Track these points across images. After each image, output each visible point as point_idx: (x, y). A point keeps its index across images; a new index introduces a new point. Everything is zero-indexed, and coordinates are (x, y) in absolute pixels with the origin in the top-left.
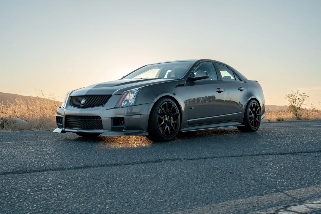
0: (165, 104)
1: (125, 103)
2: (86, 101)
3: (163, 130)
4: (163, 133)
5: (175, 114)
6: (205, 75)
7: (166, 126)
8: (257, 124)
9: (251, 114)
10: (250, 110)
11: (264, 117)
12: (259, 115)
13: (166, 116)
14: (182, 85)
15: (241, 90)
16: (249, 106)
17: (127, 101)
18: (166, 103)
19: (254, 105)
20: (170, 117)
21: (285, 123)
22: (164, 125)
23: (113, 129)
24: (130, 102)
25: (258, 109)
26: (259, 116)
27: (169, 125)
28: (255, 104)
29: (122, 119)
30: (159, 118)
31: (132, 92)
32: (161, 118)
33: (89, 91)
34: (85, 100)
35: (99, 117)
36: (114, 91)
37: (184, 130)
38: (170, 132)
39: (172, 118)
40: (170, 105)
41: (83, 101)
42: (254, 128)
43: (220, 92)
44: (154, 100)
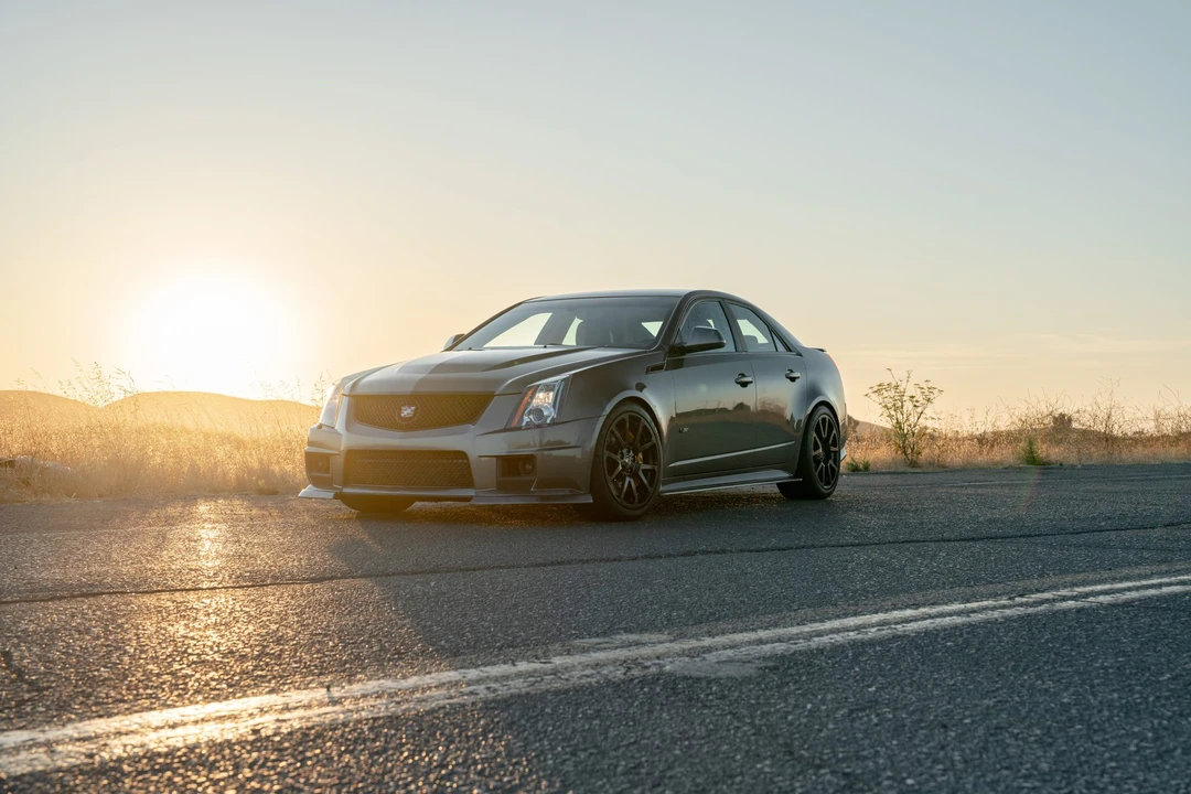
0: (623, 420)
1: (531, 417)
2: (417, 409)
3: (620, 490)
4: (619, 497)
5: (649, 444)
6: (716, 341)
7: (628, 479)
8: (831, 475)
9: (816, 448)
10: (815, 435)
11: (848, 454)
12: (837, 449)
13: (625, 451)
14: (660, 368)
15: (793, 379)
16: (814, 424)
17: (538, 412)
18: (626, 416)
19: (824, 420)
20: (636, 453)
21: (871, 477)
22: (621, 477)
23: (502, 487)
24: (545, 413)
25: (834, 432)
26: (835, 452)
27: (635, 476)
28: (827, 417)
29: (530, 459)
30: (609, 458)
31: (548, 388)
32: (614, 456)
33: (421, 382)
34: (413, 408)
35: (461, 455)
36: (500, 381)
37: (668, 489)
38: (636, 494)
39: (640, 456)
40: (635, 420)
41: (407, 412)
42: (825, 489)
43: (744, 385)
44: (603, 409)
